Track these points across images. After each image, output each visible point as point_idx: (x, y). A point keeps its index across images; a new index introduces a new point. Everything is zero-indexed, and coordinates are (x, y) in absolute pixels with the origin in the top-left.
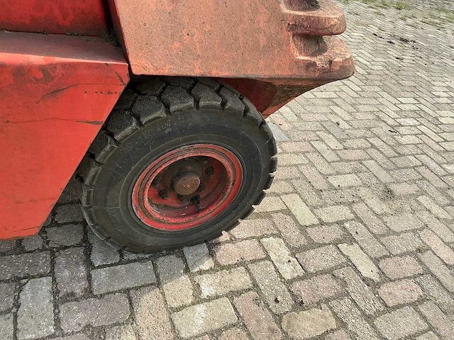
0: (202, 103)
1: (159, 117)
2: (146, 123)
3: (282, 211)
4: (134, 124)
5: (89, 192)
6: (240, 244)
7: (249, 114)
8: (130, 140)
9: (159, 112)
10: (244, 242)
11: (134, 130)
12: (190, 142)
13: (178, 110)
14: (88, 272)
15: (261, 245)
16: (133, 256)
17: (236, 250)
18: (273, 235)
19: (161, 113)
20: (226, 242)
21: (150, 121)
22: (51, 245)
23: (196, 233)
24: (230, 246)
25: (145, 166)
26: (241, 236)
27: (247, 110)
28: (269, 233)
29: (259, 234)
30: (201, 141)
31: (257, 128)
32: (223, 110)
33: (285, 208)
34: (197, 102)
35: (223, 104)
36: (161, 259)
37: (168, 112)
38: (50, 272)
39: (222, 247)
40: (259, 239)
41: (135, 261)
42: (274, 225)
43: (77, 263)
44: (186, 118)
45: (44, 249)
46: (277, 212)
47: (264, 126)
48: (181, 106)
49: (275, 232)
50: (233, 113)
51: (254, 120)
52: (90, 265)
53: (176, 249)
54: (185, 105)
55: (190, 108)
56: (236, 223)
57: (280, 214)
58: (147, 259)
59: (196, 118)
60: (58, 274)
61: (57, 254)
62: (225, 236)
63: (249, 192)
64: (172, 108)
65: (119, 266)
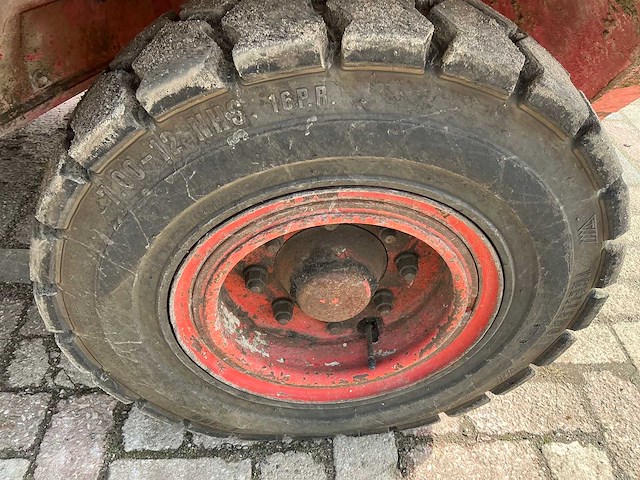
0: (351, 41)
1: (197, 90)
2: (156, 108)
3: (613, 367)
4: (120, 111)
5: (49, 301)
6: (484, 450)
7: (538, 90)
8: (118, 163)
9: (194, 71)
10: (496, 447)
11: (124, 133)
12: (318, 180)
13: (264, 66)
14: (107, 462)
15: (543, 461)
16: (211, 442)
17: (471, 466)
18: (580, 436)
19: (203, 75)
20: (450, 438)
21: (168, 102)
22: (59, 380)
23: (363, 413)
24: (456, 454)
25: (187, 244)
26: (491, 427)
27: (530, 76)
28: (570, 427)
29: (542, 429)
30: (357, 181)
31: (567, 142)
32: (438, 70)
33: (622, 359)
34: (335, 35)
35: (440, 46)
36: (277, 458)
37: (228, 70)
38: (32, 448)
39: (436, 452)
40: (540, 442)
41: (214, 453)
42: (587, 405)
43: (92, 435)
44: (296, 98)
45: (42, 389)
46: (599, 368)
47: (593, 138)
48: (273, 49)
49: (588, 427)
50: (476, 83)
51: (554, 114)
52: (116, 446)
53: (317, 437)
54: (287, 44)
55: (307, 59)
56: (480, 400)
57: (607, 375)
58: (242, 451)
59: (333, 96)
60: (44, 456)
61: (61, 404)
62: (446, 424)
63: (521, 335)
64: (242, 58)
65: (177, 461)
